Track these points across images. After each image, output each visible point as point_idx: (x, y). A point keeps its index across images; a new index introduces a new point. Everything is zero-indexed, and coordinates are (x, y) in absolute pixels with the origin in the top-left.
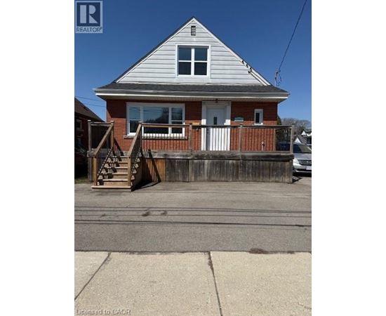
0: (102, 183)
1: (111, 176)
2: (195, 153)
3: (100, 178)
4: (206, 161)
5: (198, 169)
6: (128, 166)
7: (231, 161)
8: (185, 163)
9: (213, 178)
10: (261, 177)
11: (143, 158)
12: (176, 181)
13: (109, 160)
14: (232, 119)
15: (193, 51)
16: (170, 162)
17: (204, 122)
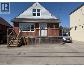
0: (10, 45)
1: (13, 43)
2: (37, 36)
3: (10, 43)
4: (40, 39)
5: (38, 41)
6: (17, 40)
7: (46, 39)
8: (34, 39)
9: (41, 43)
11: (22, 38)
12: (31, 44)
13: (13, 39)
14: (47, 27)
15: (37, 10)
16: (30, 39)
17: (40, 28)
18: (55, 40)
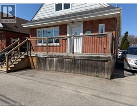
5: (51, 63)
7: (67, 59)
8: (44, 59)
10: (86, 72)
17: (68, 35)
18: (88, 66)
